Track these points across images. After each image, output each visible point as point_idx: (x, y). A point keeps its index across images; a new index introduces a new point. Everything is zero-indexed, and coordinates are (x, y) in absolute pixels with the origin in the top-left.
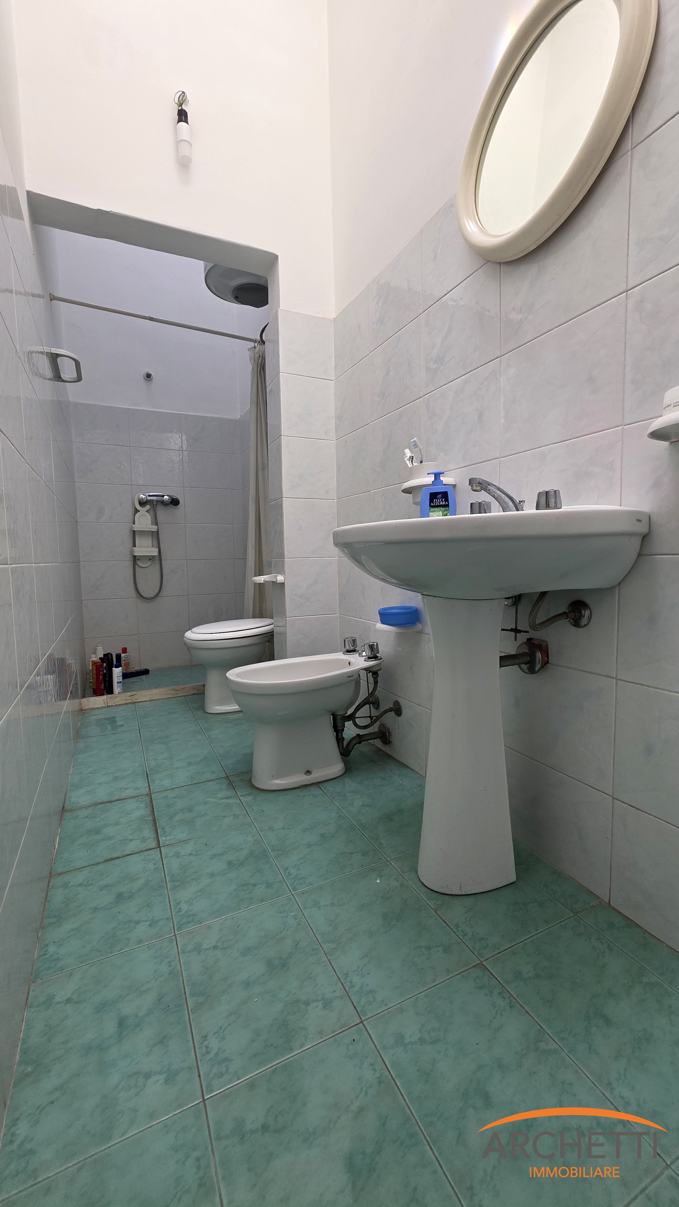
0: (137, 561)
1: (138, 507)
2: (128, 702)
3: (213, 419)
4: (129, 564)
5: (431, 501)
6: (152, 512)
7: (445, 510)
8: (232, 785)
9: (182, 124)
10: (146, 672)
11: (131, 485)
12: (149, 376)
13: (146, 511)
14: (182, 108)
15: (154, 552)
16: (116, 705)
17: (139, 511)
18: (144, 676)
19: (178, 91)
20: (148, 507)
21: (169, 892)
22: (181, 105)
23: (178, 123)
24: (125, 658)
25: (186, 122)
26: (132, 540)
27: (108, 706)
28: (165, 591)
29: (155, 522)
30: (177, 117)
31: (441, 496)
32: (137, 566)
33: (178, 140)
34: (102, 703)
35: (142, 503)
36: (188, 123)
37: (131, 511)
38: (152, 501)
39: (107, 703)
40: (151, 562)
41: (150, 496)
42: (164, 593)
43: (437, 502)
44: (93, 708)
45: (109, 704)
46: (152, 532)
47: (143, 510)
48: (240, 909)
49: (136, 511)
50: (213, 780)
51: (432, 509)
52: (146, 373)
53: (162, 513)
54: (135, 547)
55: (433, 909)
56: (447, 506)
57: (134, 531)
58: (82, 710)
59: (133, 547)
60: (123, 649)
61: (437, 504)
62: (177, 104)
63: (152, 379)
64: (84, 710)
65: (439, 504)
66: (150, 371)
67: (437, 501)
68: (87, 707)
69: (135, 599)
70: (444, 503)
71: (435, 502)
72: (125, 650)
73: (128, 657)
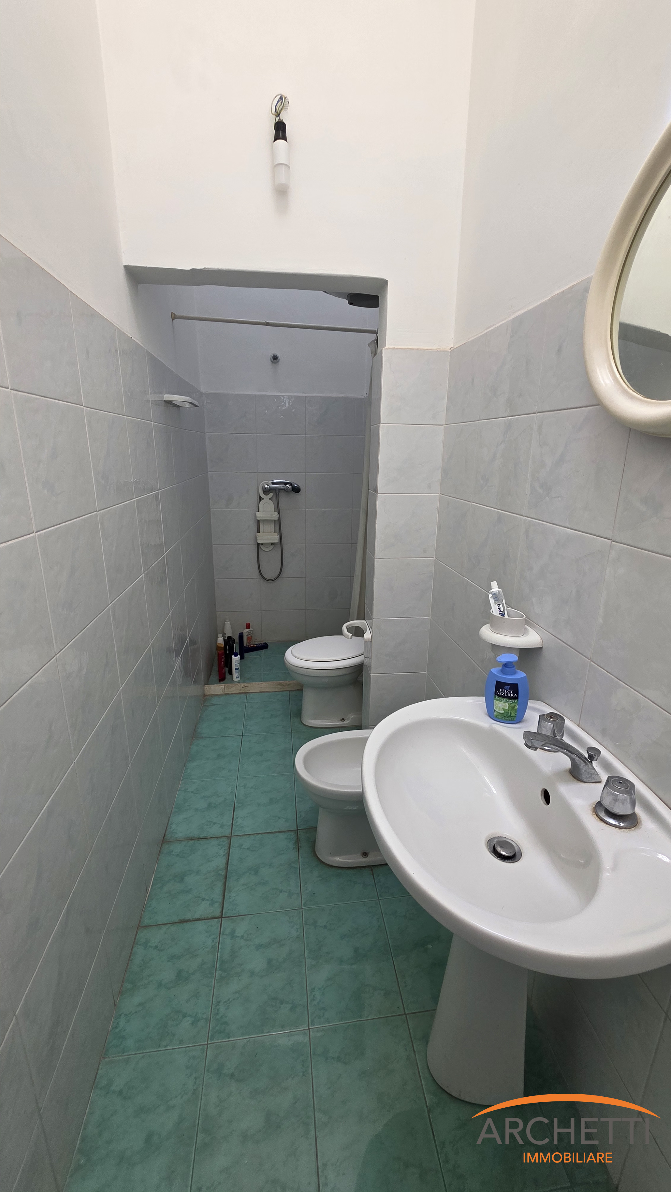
0: (261, 546)
1: (262, 495)
2: (241, 692)
3: (337, 399)
4: (255, 547)
5: (497, 689)
6: (275, 499)
7: (513, 703)
8: (298, 845)
9: (280, 142)
10: (265, 646)
11: (257, 472)
12: (275, 358)
13: (270, 499)
14: (280, 119)
15: (275, 539)
16: (232, 694)
17: (263, 499)
18: (263, 650)
19: (275, 96)
20: (271, 495)
21: (215, 983)
22: (278, 115)
23: (274, 141)
24: (248, 633)
25: (284, 138)
26: (257, 526)
27: (226, 694)
28: (286, 572)
29: (278, 509)
30: (274, 131)
31: (509, 688)
32: (260, 550)
33: (274, 165)
34: (221, 691)
35: (266, 491)
36: (286, 141)
37: (256, 499)
38: (275, 489)
39: (225, 691)
40: (273, 547)
41: (273, 484)
42: (284, 575)
43: (502, 692)
44: (213, 695)
45: (226, 692)
46: (275, 521)
47: (266, 498)
48: (263, 1032)
49: (261, 499)
50: (284, 832)
51: (497, 698)
52: (272, 356)
53: (284, 500)
54: (259, 532)
55: (427, 1106)
56: (517, 698)
57: (259, 521)
58: (205, 695)
59: (258, 532)
60: (246, 625)
61: (504, 694)
62: (275, 115)
63: (278, 361)
64: (207, 695)
65: (506, 695)
66: (276, 352)
67: (504, 691)
68: (208, 693)
69: (259, 579)
70: (512, 695)
71: (502, 691)
72: (248, 626)
73: (251, 632)
